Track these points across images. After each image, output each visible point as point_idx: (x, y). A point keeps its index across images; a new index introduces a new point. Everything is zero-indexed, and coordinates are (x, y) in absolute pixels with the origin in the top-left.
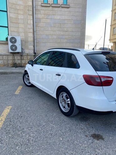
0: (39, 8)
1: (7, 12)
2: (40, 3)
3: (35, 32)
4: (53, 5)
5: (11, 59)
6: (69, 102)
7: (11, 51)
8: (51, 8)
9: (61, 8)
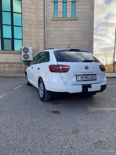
0: (50, 22)
1: (22, 27)
2: (51, 18)
3: (46, 43)
4: (62, 19)
5: (24, 67)
6: (43, 89)
7: (23, 59)
8: (60, 21)
9: (69, 21)
